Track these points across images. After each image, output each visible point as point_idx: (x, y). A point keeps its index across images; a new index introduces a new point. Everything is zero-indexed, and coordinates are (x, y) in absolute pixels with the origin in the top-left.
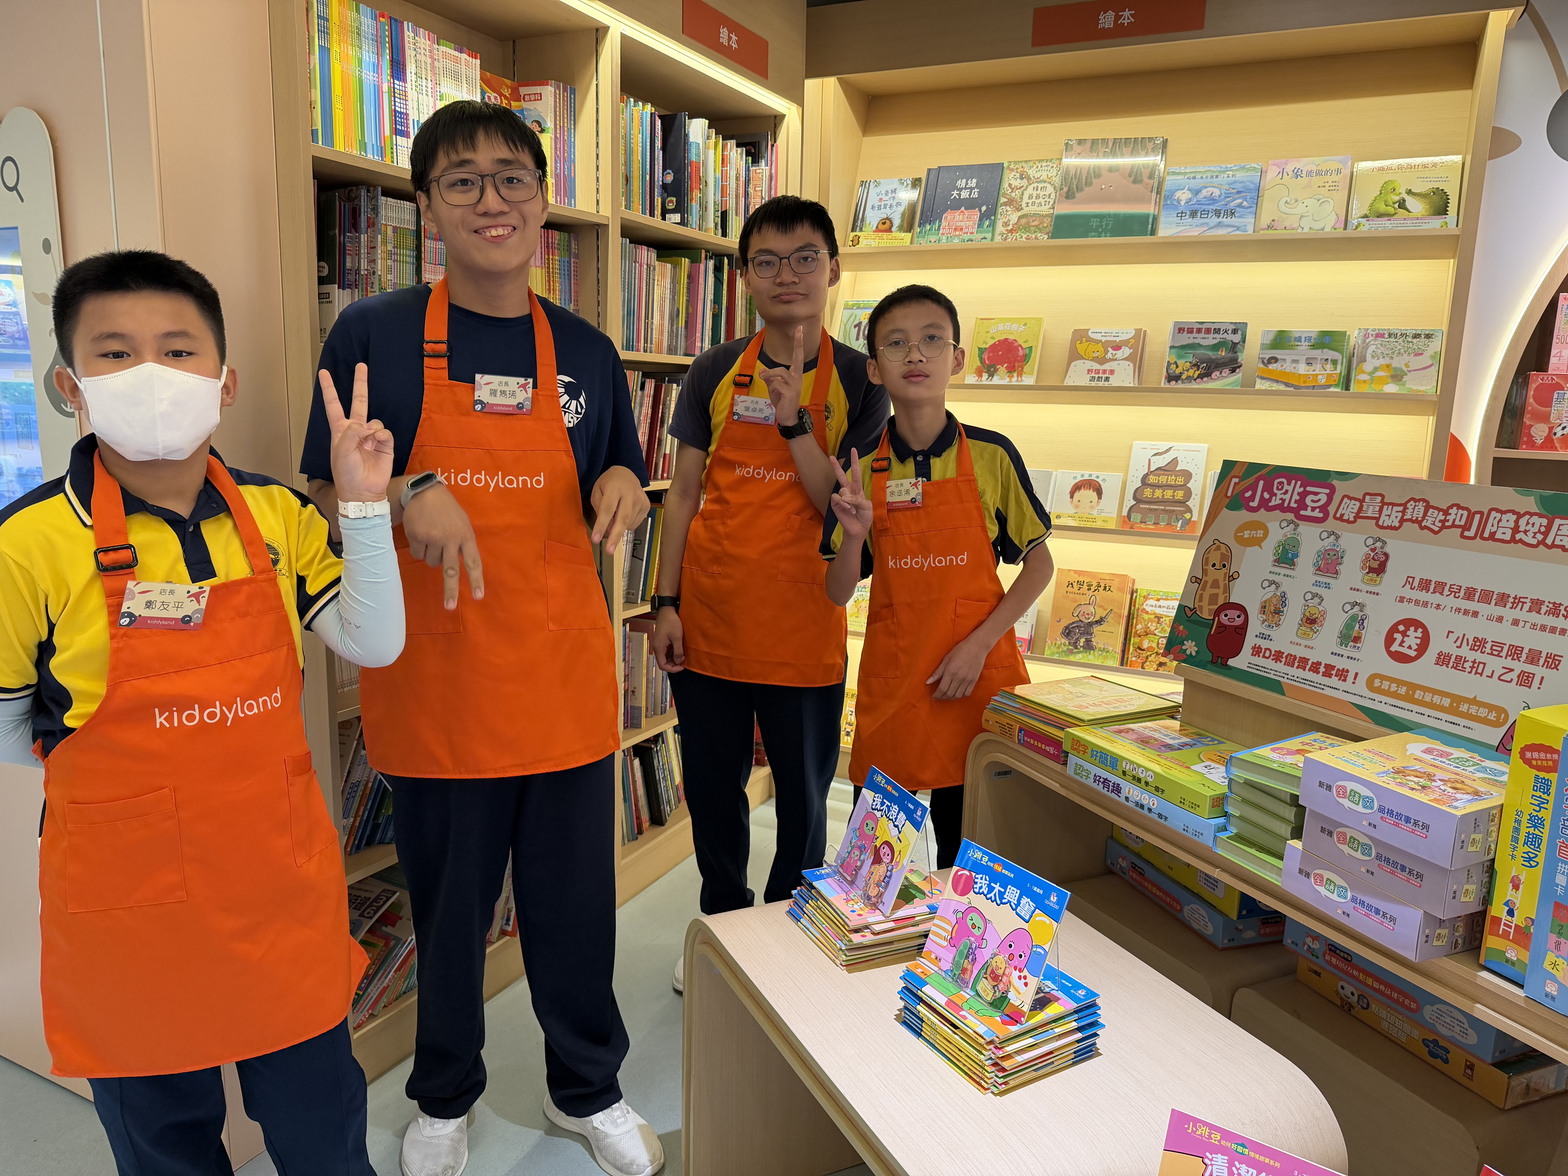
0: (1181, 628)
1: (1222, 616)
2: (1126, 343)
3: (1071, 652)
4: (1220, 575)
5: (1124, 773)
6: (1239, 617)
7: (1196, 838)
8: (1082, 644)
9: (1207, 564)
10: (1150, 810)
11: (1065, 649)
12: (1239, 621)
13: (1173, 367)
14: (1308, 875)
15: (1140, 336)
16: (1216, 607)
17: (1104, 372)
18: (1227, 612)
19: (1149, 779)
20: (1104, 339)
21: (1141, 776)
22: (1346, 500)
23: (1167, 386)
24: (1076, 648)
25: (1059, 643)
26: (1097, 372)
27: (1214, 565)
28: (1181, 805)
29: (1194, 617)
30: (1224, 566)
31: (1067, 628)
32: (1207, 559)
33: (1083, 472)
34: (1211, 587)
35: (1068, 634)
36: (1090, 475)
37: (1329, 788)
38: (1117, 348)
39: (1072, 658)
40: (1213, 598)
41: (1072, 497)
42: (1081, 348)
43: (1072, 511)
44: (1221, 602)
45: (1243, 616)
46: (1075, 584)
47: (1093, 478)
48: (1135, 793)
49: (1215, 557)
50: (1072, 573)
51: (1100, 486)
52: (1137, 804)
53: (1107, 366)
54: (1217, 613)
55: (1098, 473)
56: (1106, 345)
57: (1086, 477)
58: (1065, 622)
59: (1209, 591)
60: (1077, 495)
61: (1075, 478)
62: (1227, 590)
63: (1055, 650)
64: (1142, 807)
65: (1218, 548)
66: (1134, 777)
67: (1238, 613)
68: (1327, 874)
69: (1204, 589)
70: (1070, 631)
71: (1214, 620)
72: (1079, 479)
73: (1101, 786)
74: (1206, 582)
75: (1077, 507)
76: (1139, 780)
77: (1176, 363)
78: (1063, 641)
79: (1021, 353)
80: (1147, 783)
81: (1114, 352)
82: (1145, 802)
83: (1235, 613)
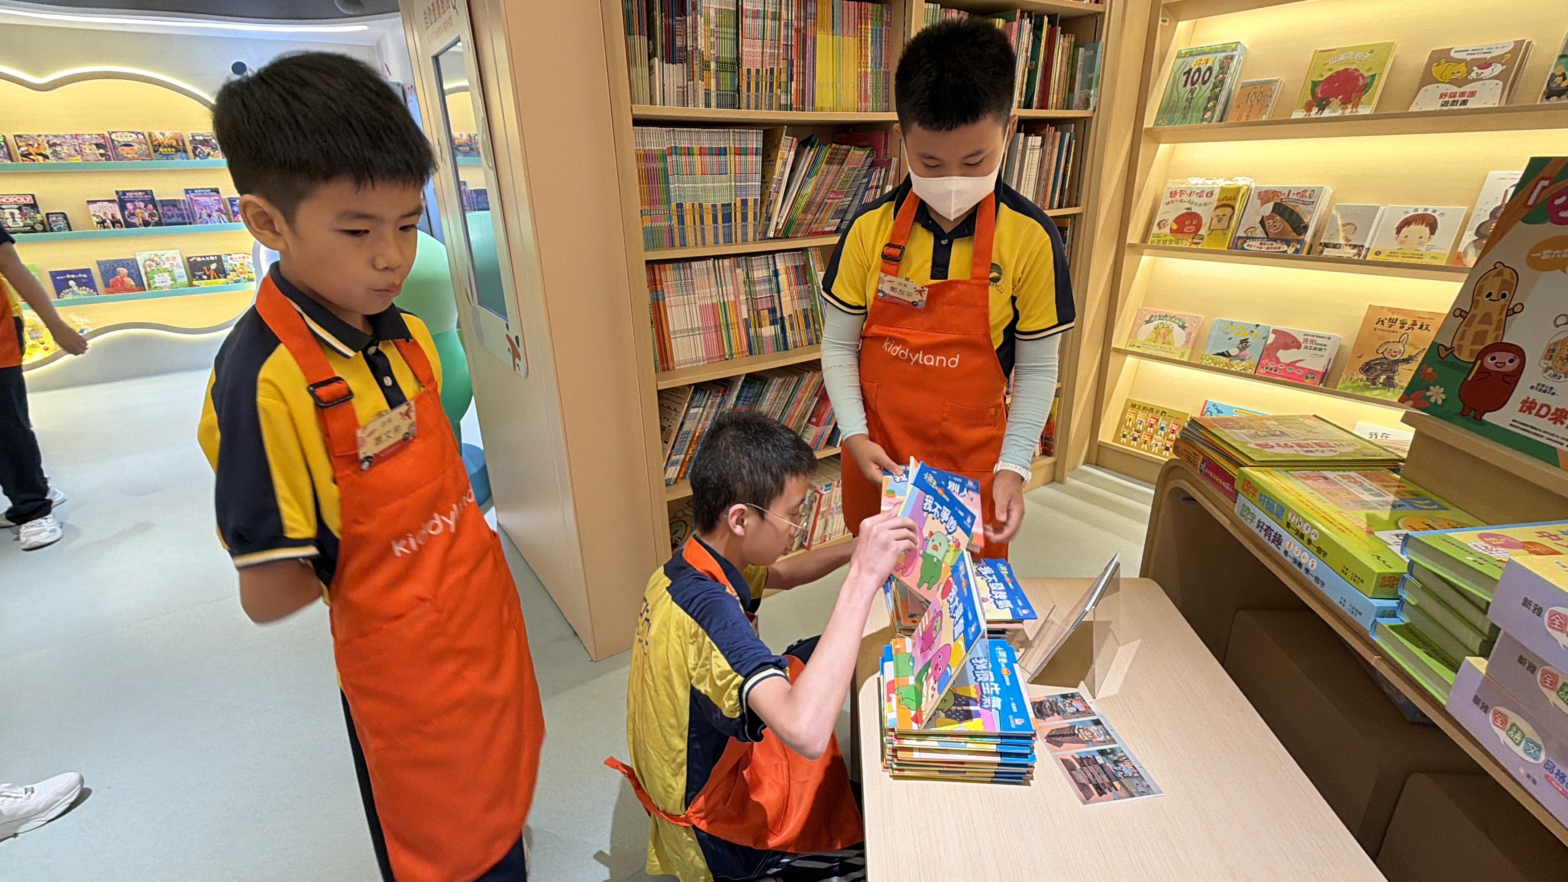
0: (1430, 370)
1: (1488, 360)
2: (1498, 59)
3: (1367, 388)
4: (1495, 308)
5: (1288, 524)
6: (1511, 361)
7: (1353, 616)
8: (1381, 381)
9: (1479, 294)
10: (1307, 570)
11: (1362, 384)
12: (1510, 367)
13: (1559, 80)
14: (1485, 709)
15: (1521, 50)
16: (1481, 347)
17: (1462, 94)
18: (1496, 354)
19: (1313, 538)
20: (1469, 58)
21: (1306, 532)
23: (1546, 102)
25: (1355, 377)
26: (1453, 95)
27: (1489, 295)
28: (1343, 575)
29: (1450, 359)
30: (1504, 296)
31: (1367, 364)
32: (1482, 286)
33: (1417, 207)
34: (1480, 323)
35: (1367, 370)
36: (1426, 210)
37: (1539, 611)
38: (1485, 65)
39: (1367, 394)
40: (1480, 336)
41: (1398, 232)
42: (1436, 71)
43: (1395, 247)
44: (1488, 342)
45: (1517, 362)
46: (1386, 322)
47: (1429, 212)
48: (1296, 549)
49: (1493, 286)
50: (1385, 311)
51: (1436, 220)
52: (1295, 560)
53: (1467, 88)
54: (1481, 355)
55: (1435, 207)
56: (1469, 65)
57: (1420, 212)
59: (1476, 327)
60: (1405, 231)
61: (1407, 212)
62: (1502, 327)
63: (1349, 384)
64: (1300, 565)
65: (1500, 273)
66: (1297, 532)
67: (1511, 356)
68: (1513, 718)
69: (1469, 325)
70: (1370, 368)
71: (1475, 363)
72: (1411, 213)
73: (1263, 533)
74: (1474, 316)
75: (1402, 243)
76: (1302, 536)
77: (1564, 75)
79: (1361, 83)
80: (1309, 541)
81: (1480, 71)
82: (1303, 561)
83: (1507, 356)
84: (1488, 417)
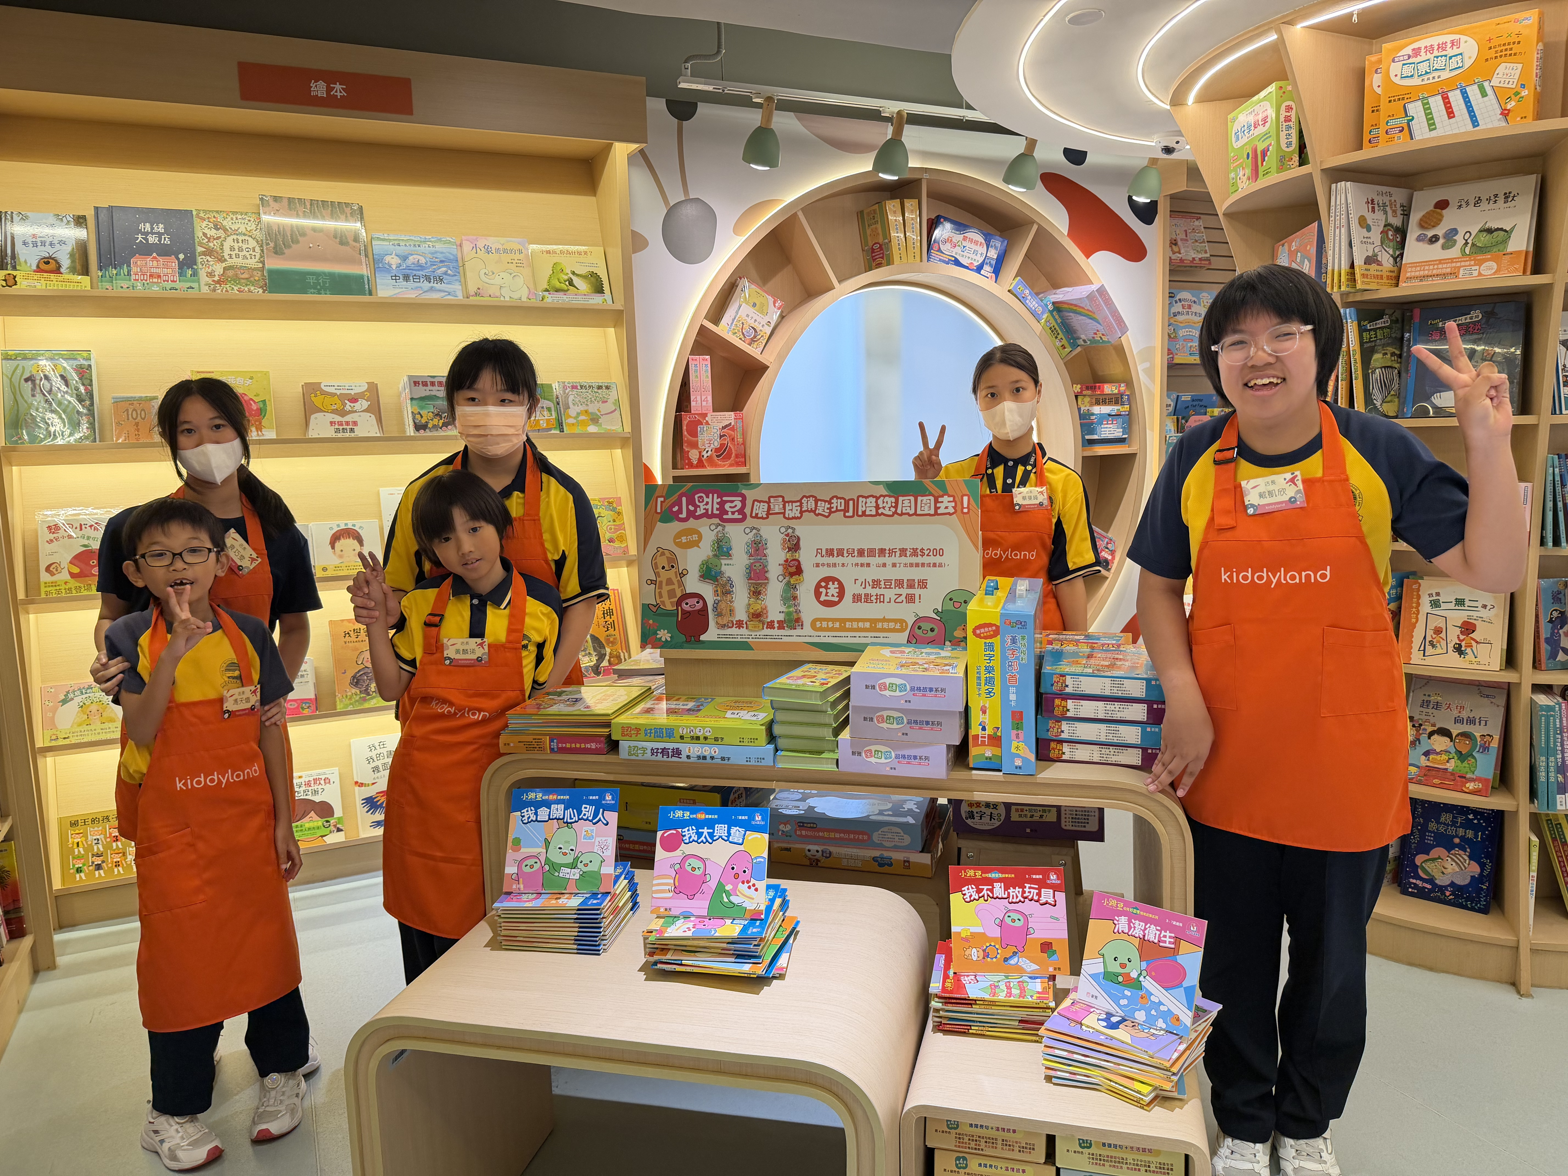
0: (651, 622)
1: (684, 605)
2: (361, 395)
3: (364, 700)
4: (671, 574)
5: (682, 737)
6: (698, 602)
7: (759, 764)
8: (373, 690)
9: (657, 568)
10: (712, 758)
11: (358, 698)
12: (699, 606)
13: (418, 416)
14: (859, 754)
15: (373, 388)
16: (676, 599)
17: (347, 423)
18: (687, 601)
19: (708, 734)
20: (338, 392)
21: (699, 734)
22: (756, 503)
23: (417, 434)
24: (368, 694)
25: (349, 694)
26: (340, 423)
27: (663, 568)
28: (742, 744)
29: (659, 611)
30: (673, 567)
31: (354, 677)
32: (656, 564)
33: (338, 522)
34: (667, 585)
35: (357, 683)
36: (346, 524)
37: (873, 687)
38: (354, 400)
39: (367, 705)
40: (671, 593)
41: (333, 547)
42: (317, 401)
43: (337, 561)
44: (679, 594)
45: (701, 602)
46: (352, 633)
47: (350, 526)
48: (696, 749)
49: (662, 561)
50: (345, 623)
51: (358, 533)
52: (699, 757)
53: (348, 418)
54: (679, 603)
55: (354, 522)
56: (343, 397)
57: (343, 527)
58: (350, 673)
59: (666, 589)
60: (337, 545)
61: (331, 528)
62: (681, 584)
63: (347, 702)
64: (704, 758)
65: (663, 554)
66: (692, 738)
67: (697, 600)
68: (873, 748)
69: (660, 587)
70: (358, 680)
71: (677, 609)
72: (336, 529)
73: (660, 755)
74: (661, 582)
75: (341, 557)
76: (698, 738)
77: (419, 413)
78: (354, 691)
80: (706, 738)
81: (352, 405)
82: (706, 754)
83: (694, 601)
84: (703, 638)
